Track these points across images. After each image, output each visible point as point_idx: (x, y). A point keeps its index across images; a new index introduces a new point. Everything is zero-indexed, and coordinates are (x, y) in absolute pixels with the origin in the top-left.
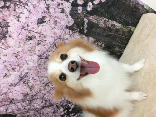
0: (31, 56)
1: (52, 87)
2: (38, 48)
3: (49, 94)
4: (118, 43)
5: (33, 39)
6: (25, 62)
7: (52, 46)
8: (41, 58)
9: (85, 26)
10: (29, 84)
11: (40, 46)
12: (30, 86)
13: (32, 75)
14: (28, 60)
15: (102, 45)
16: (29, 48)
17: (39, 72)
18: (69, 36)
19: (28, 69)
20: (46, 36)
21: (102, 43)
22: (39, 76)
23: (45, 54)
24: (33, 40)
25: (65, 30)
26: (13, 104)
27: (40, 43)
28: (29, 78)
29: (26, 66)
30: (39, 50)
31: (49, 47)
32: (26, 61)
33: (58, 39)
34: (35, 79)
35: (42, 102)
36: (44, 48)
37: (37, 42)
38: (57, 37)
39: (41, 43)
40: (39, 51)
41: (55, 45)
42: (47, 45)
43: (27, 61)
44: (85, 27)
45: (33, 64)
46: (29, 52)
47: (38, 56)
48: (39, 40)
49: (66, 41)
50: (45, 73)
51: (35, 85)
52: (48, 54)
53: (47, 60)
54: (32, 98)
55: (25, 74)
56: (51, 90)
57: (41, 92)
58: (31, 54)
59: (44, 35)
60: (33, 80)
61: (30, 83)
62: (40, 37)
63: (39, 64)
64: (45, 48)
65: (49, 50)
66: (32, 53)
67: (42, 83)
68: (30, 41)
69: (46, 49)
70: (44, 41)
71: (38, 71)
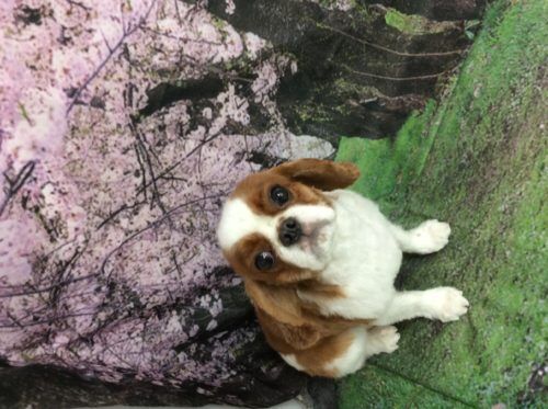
0: (40, 89)
1: (132, 228)
2: (61, 59)
3: (120, 260)
4: (345, 61)
5: (42, 19)
6: (20, 111)
7: (115, 55)
8: (76, 102)
10: (43, 211)
11: (70, 51)
12: (48, 221)
13: (49, 172)
14: (31, 107)
15: (290, 64)
16: (27, 57)
17: (78, 166)
18: (175, 22)
19: (34, 147)
20: (92, 13)
21: (291, 59)
22: (77, 179)
23: (91, 88)
24: (43, 26)
27: (69, 39)
28: (42, 187)
29: (23, 131)
30: (67, 67)
31: (104, 58)
32: (22, 107)
33: (135, 30)
34: (65, 194)
35: (98, 290)
36: (85, 62)
37: (57, 34)
38: (133, 23)
39: (74, 39)
40: (66, 71)
41: (126, 52)
42: (96, 50)
43: (27, 108)
45: (51, 124)
46: (28, 71)
47: (64, 90)
48: (64, 28)
49: (164, 40)
50: (101, 170)
51: (67, 215)
52: (100, 88)
53: (101, 110)
55: (25, 168)
56: (126, 241)
57: (90, 252)
58: (37, 82)
59: (85, 8)
60: (57, 194)
61: (48, 208)
62: (72, 17)
63: (74, 128)
64: (88, 59)
65: (104, 70)
66: (39, 76)
67: (92, 209)
68: (33, 28)
69: (90, 65)
70: (84, 33)
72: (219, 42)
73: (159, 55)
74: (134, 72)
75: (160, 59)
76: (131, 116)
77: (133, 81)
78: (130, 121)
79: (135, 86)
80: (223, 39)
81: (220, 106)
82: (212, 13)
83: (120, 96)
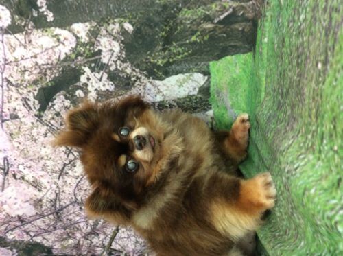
1: (77, 174)
3: (83, 192)
7: (5, 87)
8: (3, 121)
9: (39, 5)
12: (32, 183)
13: (15, 160)
17: (26, 152)
18: (22, 48)
21: (121, 23)
22: (30, 158)
23: (5, 110)
25: (5, 40)
26: (27, 224)
28: (18, 168)
34: (30, 167)
35: (81, 208)
41: (9, 82)
44: (41, 8)
49: (23, 63)
50: (39, 150)
51: (39, 177)
52: (10, 108)
54: (54, 206)
55: (4, 161)
56: (79, 182)
57: (63, 191)
60: (27, 168)
65: (5, 98)
71: (23, 150)
72: (57, 43)
73: (27, 73)
74: (21, 91)
75: (29, 75)
76: (36, 115)
77: (23, 96)
78: (37, 118)
79: (26, 98)
80: (58, 40)
81: (86, 85)
82: (40, 28)
83: (22, 107)
